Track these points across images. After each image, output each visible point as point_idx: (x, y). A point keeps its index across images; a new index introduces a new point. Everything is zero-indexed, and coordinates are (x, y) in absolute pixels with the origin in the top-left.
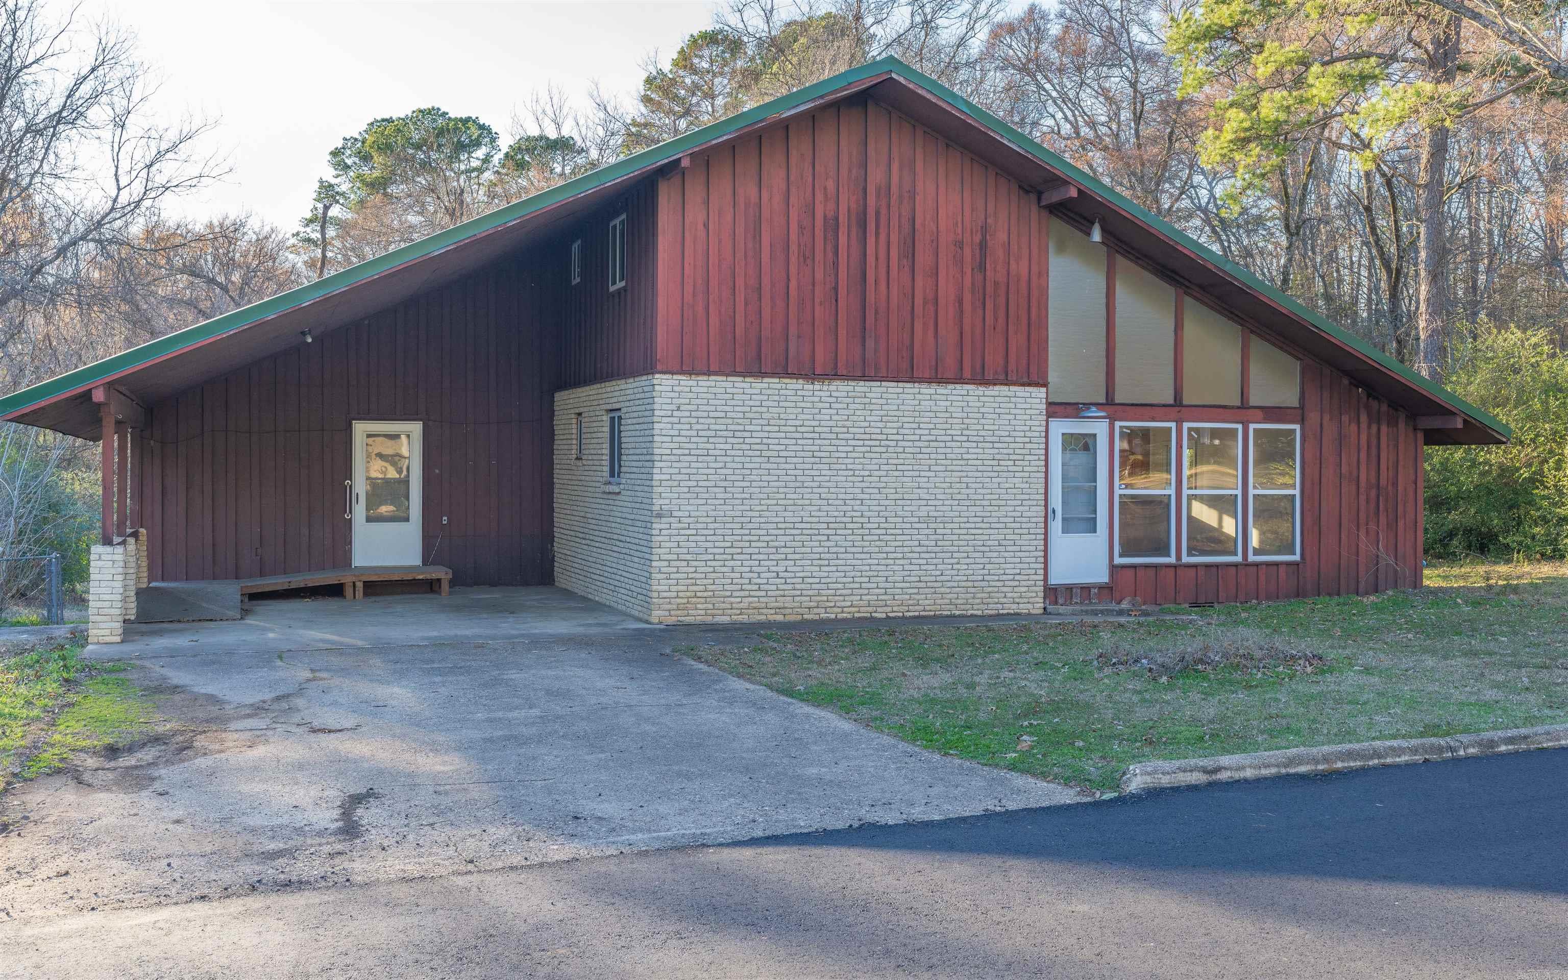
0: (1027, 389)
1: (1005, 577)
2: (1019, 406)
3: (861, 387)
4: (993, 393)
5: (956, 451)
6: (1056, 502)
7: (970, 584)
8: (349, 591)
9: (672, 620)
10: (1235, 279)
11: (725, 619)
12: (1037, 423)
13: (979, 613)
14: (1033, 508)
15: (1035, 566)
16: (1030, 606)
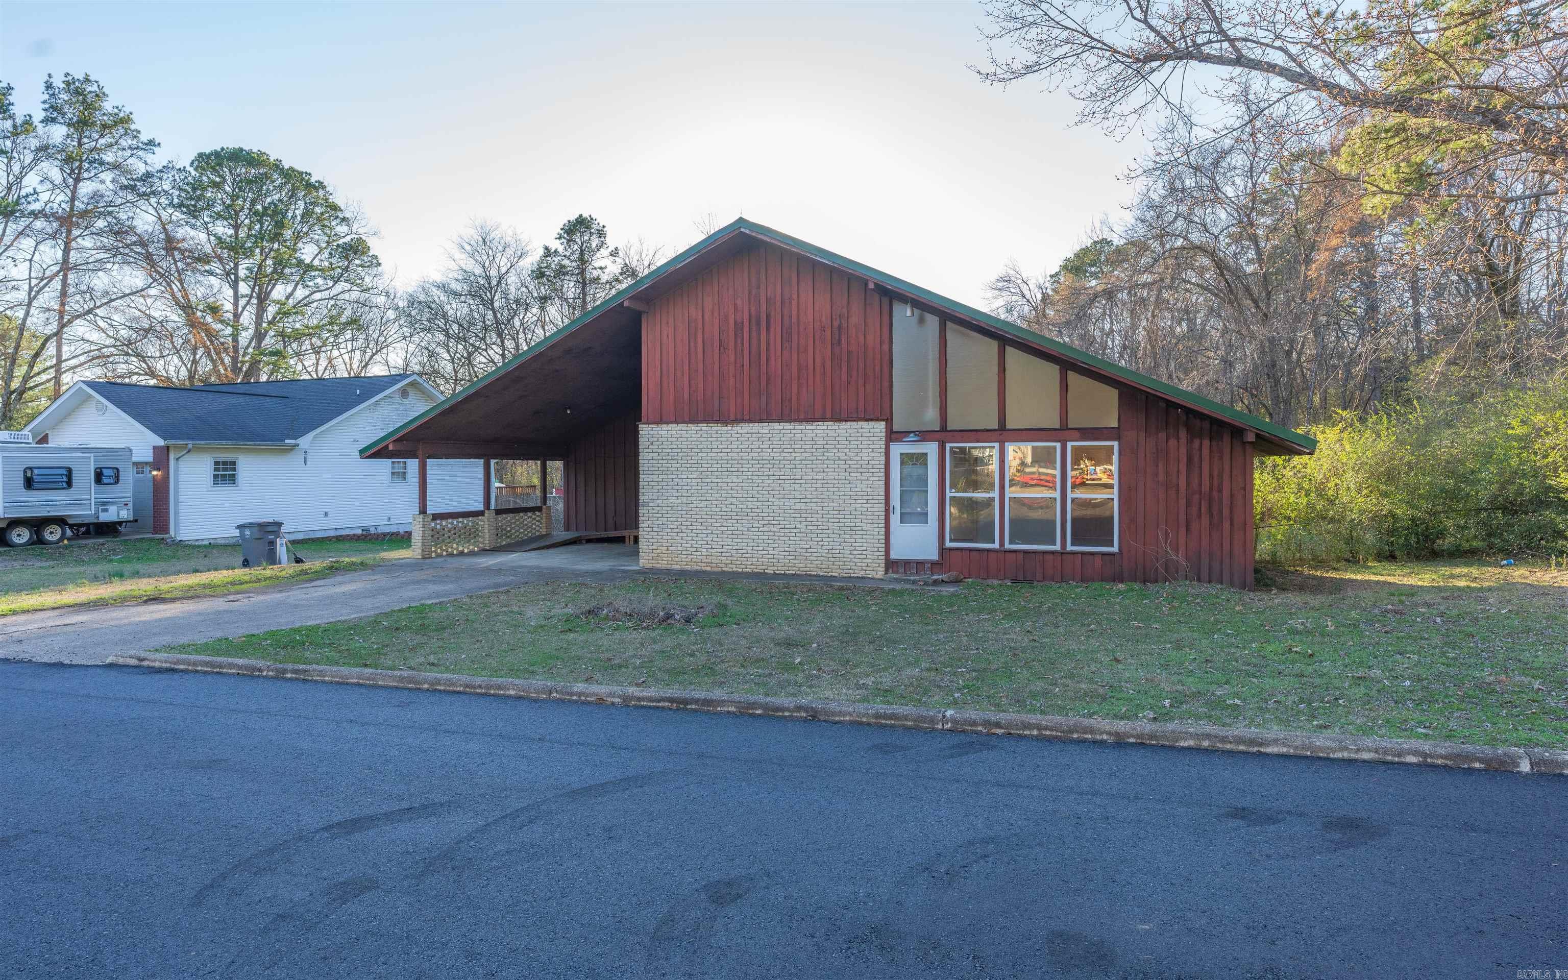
0: (871, 423)
1: (855, 552)
2: (864, 435)
3: (756, 427)
4: (845, 427)
5: (820, 466)
6: (895, 501)
7: (830, 555)
8: (627, 540)
9: (649, 566)
10: (1006, 332)
11: (678, 567)
12: (878, 446)
13: (837, 575)
14: (876, 506)
15: (878, 545)
16: (874, 573)
